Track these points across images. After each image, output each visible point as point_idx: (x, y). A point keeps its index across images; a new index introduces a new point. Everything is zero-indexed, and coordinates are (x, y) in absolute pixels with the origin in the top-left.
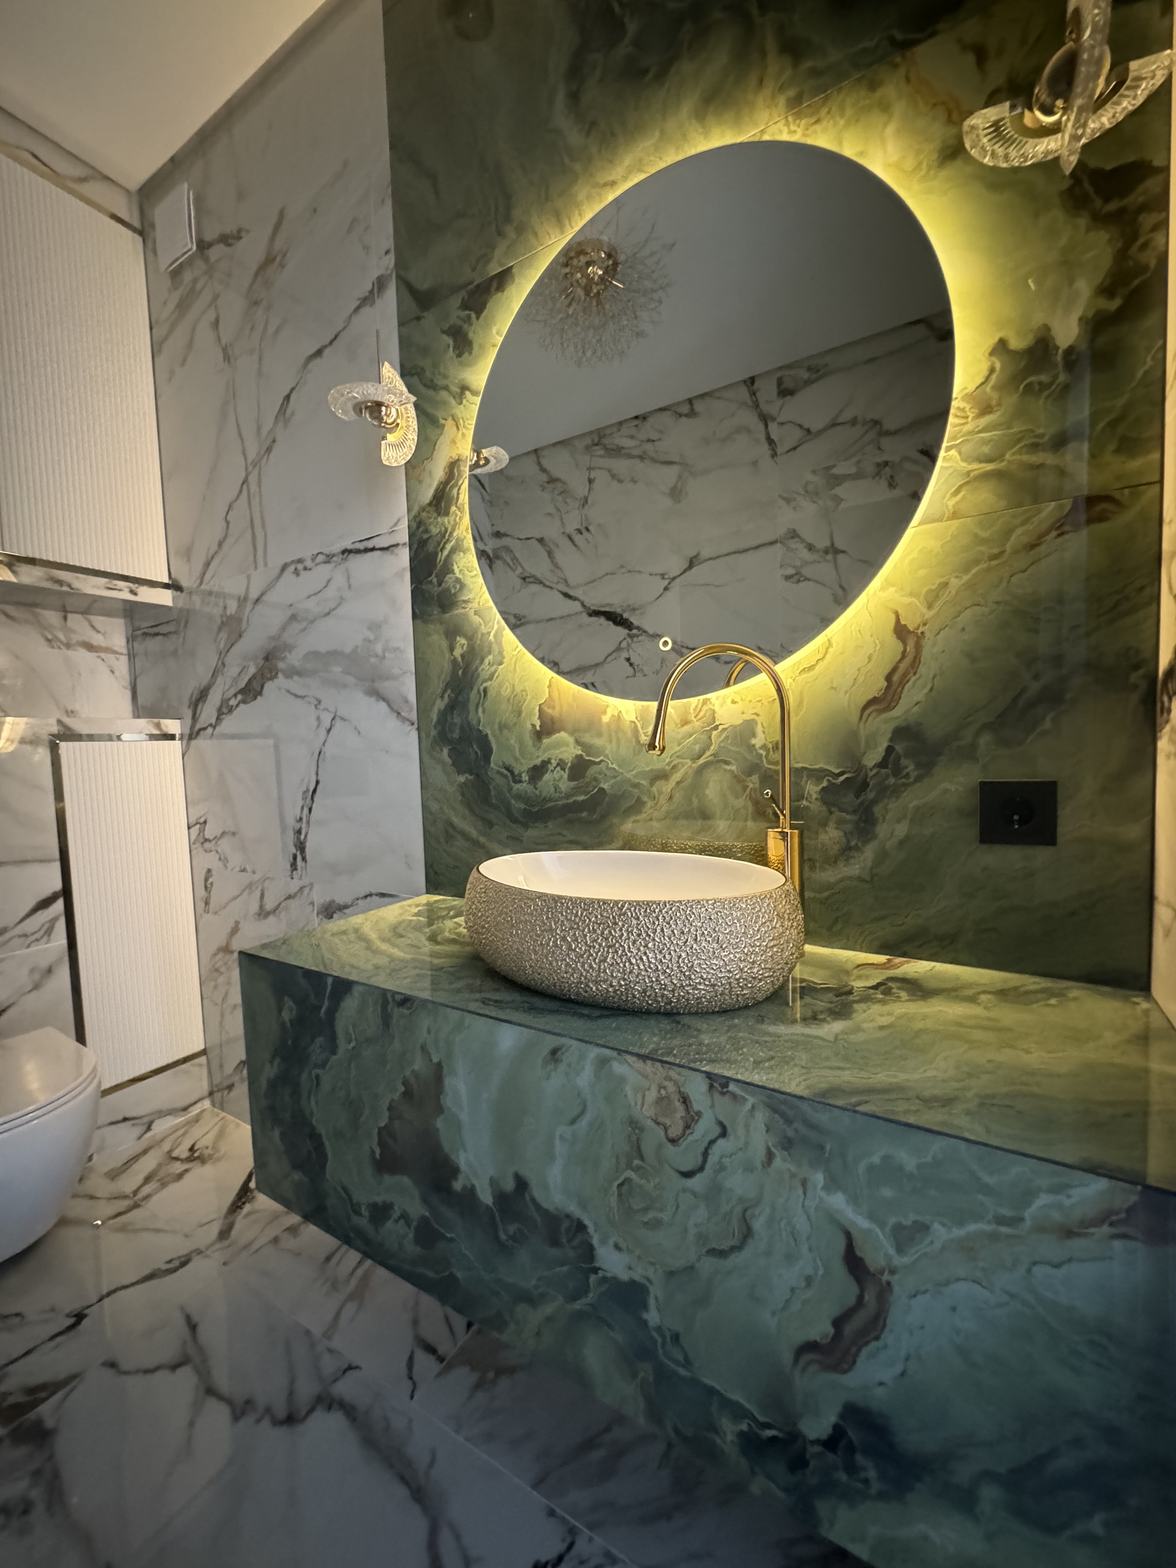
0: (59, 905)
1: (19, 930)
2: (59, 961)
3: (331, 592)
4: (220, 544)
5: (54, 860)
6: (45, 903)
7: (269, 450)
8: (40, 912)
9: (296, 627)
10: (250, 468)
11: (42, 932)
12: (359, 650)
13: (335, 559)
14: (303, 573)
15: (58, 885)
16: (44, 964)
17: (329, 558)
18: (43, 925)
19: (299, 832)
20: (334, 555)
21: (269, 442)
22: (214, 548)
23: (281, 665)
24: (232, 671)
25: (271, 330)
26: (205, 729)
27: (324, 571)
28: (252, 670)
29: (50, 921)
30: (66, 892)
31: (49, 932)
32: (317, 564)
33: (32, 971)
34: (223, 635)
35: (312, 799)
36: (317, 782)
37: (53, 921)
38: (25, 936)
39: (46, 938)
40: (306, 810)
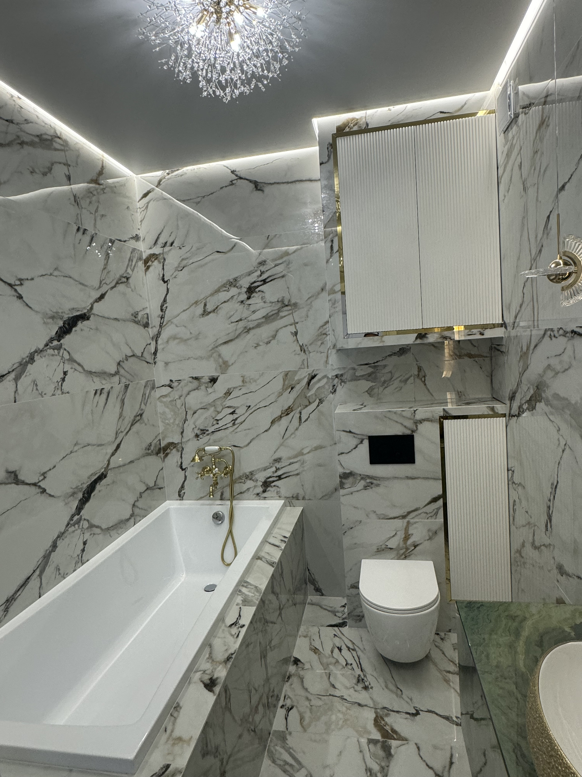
0: (441, 502)
1: (424, 510)
2: (440, 529)
3: (565, 357)
4: (521, 306)
5: (440, 479)
6: (435, 500)
7: (540, 251)
8: (433, 503)
9: (550, 374)
10: (533, 262)
11: (433, 513)
12: (578, 405)
13: (568, 335)
14: (553, 338)
15: (441, 492)
16: (434, 528)
17: (565, 334)
18: (434, 510)
19: (549, 507)
20: (567, 333)
21: (541, 245)
22: (518, 308)
23: (543, 395)
24: (524, 387)
25: (542, 171)
26: (514, 416)
27: (562, 340)
28: (532, 392)
29: (437, 509)
30: (444, 495)
31: (436, 514)
32: (560, 336)
33: (429, 530)
34: (521, 364)
35: (555, 491)
36: (558, 482)
37: (438, 509)
38: (427, 513)
39: (435, 517)
40: (552, 497)
